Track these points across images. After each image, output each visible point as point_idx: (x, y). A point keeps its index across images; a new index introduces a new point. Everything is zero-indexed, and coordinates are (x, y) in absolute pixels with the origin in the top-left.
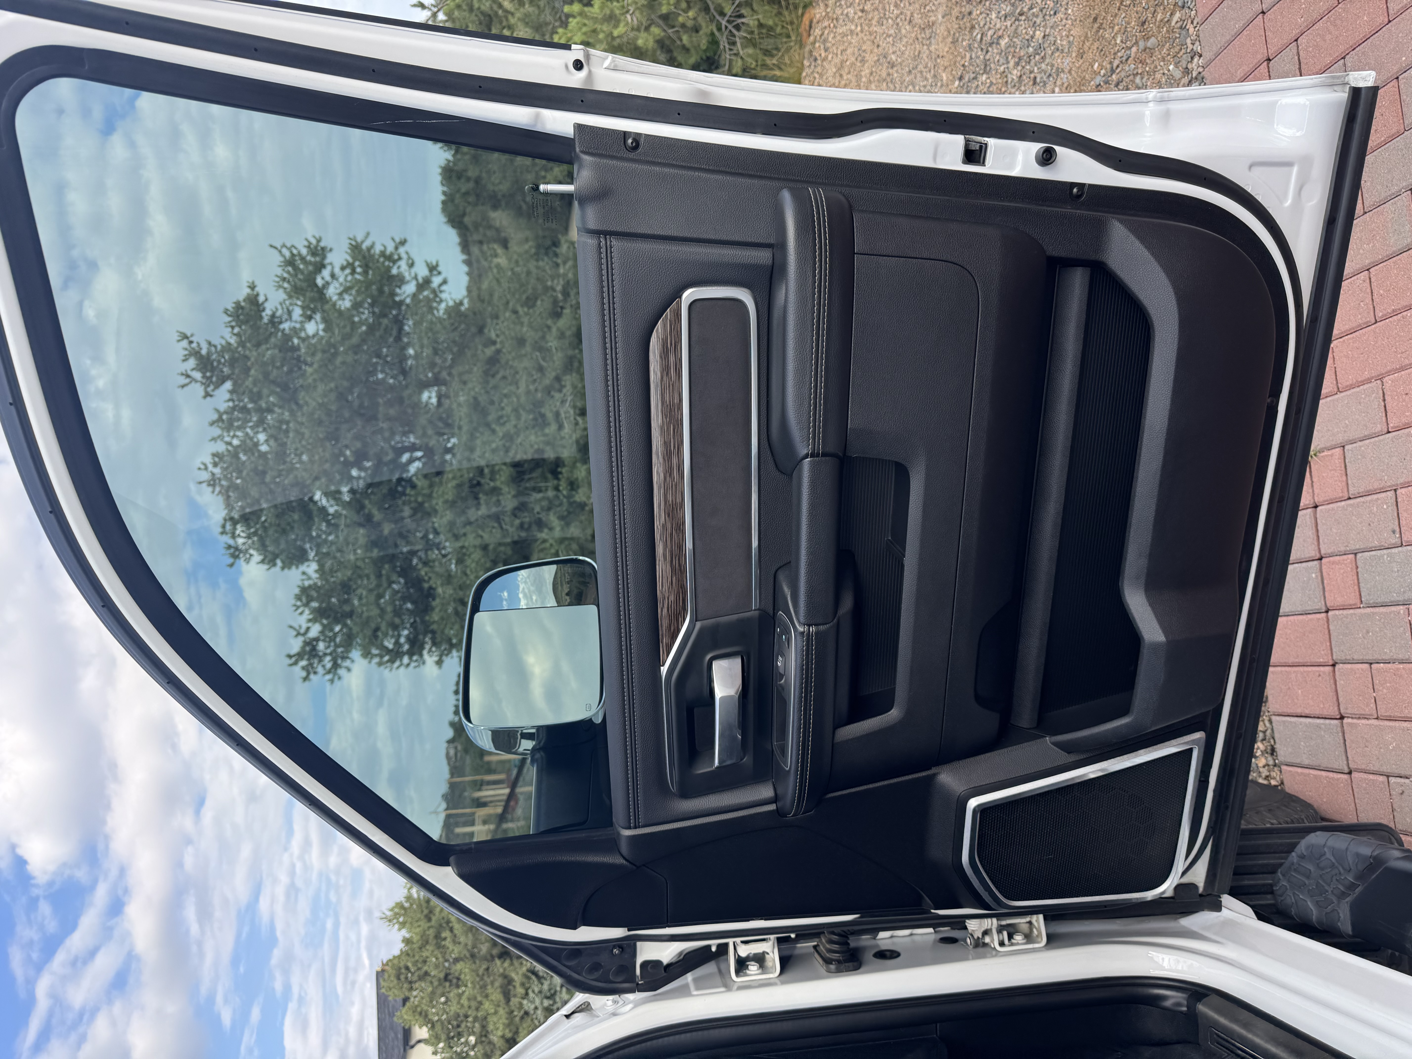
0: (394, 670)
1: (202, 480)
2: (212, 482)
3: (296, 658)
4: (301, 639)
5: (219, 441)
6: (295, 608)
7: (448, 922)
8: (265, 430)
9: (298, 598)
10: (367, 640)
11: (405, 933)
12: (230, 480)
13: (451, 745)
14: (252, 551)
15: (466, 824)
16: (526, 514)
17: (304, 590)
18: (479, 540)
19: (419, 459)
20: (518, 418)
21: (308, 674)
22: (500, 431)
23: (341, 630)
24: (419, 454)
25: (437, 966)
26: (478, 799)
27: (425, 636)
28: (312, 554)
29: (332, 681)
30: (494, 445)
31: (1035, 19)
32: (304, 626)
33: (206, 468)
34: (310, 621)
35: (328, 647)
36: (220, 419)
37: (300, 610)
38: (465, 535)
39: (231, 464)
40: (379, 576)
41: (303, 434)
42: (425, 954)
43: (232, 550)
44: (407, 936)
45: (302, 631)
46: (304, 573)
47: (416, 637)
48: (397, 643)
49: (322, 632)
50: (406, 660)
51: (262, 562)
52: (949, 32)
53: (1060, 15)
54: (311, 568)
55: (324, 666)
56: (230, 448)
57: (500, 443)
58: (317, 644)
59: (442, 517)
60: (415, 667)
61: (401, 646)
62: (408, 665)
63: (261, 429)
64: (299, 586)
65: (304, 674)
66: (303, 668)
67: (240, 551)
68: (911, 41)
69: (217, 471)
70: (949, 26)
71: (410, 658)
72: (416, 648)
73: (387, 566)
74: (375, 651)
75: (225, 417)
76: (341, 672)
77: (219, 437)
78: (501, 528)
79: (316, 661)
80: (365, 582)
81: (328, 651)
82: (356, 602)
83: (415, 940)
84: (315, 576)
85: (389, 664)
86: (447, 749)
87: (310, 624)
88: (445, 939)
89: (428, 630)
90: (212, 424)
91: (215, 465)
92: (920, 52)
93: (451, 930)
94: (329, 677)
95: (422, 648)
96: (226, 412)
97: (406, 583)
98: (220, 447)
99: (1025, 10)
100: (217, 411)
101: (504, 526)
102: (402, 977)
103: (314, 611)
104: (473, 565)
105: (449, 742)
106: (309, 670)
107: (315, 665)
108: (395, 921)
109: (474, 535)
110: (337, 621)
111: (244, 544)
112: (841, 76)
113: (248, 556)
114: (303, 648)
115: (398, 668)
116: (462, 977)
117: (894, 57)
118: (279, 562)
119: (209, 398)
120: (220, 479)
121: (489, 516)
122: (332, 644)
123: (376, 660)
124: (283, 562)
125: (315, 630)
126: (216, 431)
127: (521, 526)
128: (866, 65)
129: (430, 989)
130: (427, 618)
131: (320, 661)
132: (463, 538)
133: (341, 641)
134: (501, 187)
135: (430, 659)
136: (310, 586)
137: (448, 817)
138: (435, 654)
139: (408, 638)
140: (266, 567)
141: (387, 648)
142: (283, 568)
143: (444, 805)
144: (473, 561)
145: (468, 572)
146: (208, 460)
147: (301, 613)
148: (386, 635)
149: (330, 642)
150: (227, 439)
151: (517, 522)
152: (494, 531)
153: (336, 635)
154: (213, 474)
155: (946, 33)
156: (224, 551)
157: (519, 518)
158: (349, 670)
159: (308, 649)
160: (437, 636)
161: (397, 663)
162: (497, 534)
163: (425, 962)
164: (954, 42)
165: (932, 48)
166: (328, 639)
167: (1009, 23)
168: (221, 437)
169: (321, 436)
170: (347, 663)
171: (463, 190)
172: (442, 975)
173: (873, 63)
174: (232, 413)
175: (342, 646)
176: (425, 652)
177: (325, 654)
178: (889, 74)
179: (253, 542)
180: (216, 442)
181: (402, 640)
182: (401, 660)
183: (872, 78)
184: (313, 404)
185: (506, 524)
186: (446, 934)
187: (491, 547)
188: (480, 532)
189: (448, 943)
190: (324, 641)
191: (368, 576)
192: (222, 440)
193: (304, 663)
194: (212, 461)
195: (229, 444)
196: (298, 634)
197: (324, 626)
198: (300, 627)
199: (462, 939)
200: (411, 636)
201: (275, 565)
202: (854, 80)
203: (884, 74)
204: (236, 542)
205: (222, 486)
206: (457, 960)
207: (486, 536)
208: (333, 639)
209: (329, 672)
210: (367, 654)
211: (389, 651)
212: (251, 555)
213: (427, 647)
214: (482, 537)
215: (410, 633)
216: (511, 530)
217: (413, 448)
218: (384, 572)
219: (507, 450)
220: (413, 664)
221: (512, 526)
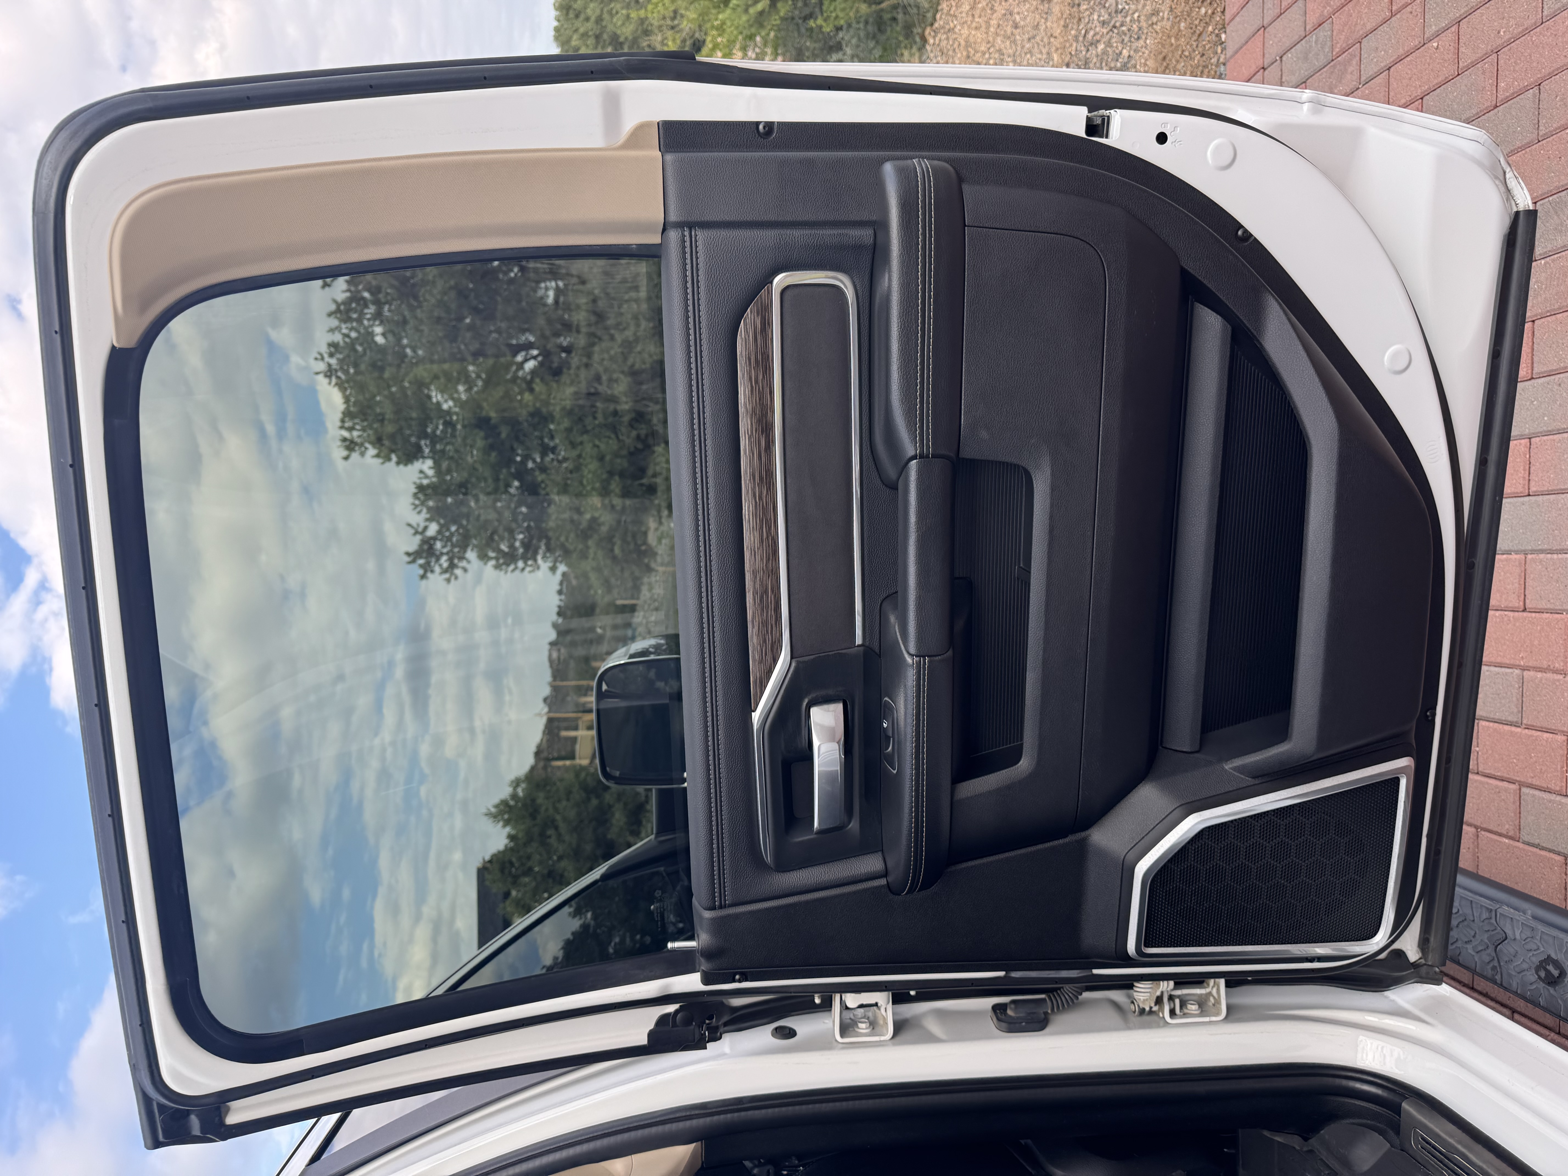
0: (509, 573)
1: (318, 370)
2: (329, 373)
3: (413, 556)
4: (418, 538)
5: (336, 332)
6: (413, 507)
7: (553, 821)
8: (382, 323)
9: (415, 495)
10: (484, 542)
11: (508, 829)
12: (346, 372)
13: (554, 648)
14: (367, 445)
15: (567, 729)
16: (643, 426)
17: (421, 488)
18: (596, 449)
19: (535, 358)
20: (638, 325)
21: (426, 571)
22: (619, 338)
23: (457, 530)
24: (535, 352)
25: (541, 863)
26: (584, 704)
27: (539, 540)
28: (427, 451)
29: (448, 580)
30: (612, 352)
31: (1123, 37)
32: (422, 525)
33: (322, 359)
34: (427, 520)
35: (443, 547)
36: (338, 310)
37: (418, 509)
38: (581, 443)
39: (348, 356)
40: (497, 480)
41: (422, 331)
42: (529, 850)
43: (347, 443)
44: (513, 832)
45: (420, 530)
46: (421, 472)
47: (530, 541)
48: (512, 546)
49: (439, 532)
50: (520, 564)
51: (377, 456)
52: (1062, 15)
53: (1141, 42)
54: (427, 465)
55: (440, 565)
56: (347, 340)
57: (620, 350)
58: (434, 544)
59: (559, 424)
60: (530, 572)
61: (515, 549)
62: (523, 569)
63: (377, 323)
64: (415, 483)
65: (421, 572)
66: (421, 566)
67: (356, 444)
68: (1032, 8)
69: (333, 361)
70: (1063, 8)
71: (525, 563)
72: (530, 552)
73: (504, 471)
74: (492, 554)
75: (342, 307)
76: (458, 572)
77: (337, 328)
78: (618, 438)
79: (433, 560)
80: (483, 484)
81: (445, 550)
82: (472, 504)
83: (520, 835)
84: (431, 473)
85: (504, 567)
86: (550, 651)
87: (427, 523)
88: (550, 837)
89: (543, 534)
90: (330, 315)
91: (331, 355)
92: (1038, 23)
93: (556, 828)
94: (447, 576)
95: (536, 553)
96: (344, 303)
97: (521, 487)
98: (337, 338)
99: (1118, 24)
100: (335, 301)
101: (621, 437)
102: (507, 871)
103: (429, 509)
104: (590, 476)
105: (552, 644)
106: (427, 569)
107: (432, 564)
108: (500, 817)
109: (591, 445)
110: (454, 521)
111: (359, 436)
112: (973, 15)
113: (363, 449)
114: (421, 546)
115: (513, 571)
116: (566, 874)
117: (1018, 18)
118: (394, 458)
119: (327, 289)
120: (336, 371)
121: (605, 425)
122: (449, 544)
123: (493, 562)
124: (398, 457)
125: (433, 529)
126: (334, 322)
127: (638, 437)
128: (995, 15)
129: (534, 884)
130: (544, 525)
131: (438, 559)
132: (580, 447)
133: (457, 541)
134: (624, 30)
135: (544, 565)
136: (428, 486)
137: (550, 721)
138: (550, 559)
139: (523, 543)
140: (380, 460)
141: (502, 551)
142: (398, 463)
143: (546, 710)
144: (589, 472)
145: (585, 482)
146: (324, 349)
147: (419, 512)
148: (502, 539)
149: (447, 541)
150: (345, 331)
151: (634, 433)
152: (611, 442)
153: (452, 534)
154: (329, 365)
155: (1059, 15)
156: (339, 443)
157: (636, 429)
158: (465, 570)
159: (426, 547)
160: (552, 542)
161: (512, 567)
162: (614, 445)
163: (529, 858)
164: (1066, 26)
165: (1049, 24)
166: (445, 539)
167: (1105, 31)
168: (338, 328)
169: (441, 334)
170: (464, 564)
171: (582, 30)
172: (545, 872)
173: (1000, 16)
174: (350, 304)
175: (459, 546)
176: (539, 558)
177: (442, 554)
178: (1012, 34)
179: (369, 435)
180: (334, 333)
181: (517, 544)
182: (516, 564)
183: (998, 31)
184: (433, 301)
185: (622, 435)
186: (550, 832)
187: (608, 458)
188: (597, 442)
189: (553, 841)
190: (441, 540)
191: (485, 480)
192: (340, 331)
193: (421, 561)
194: (328, 351)
195: (347, 336)
196: (416, 533)
197: (442, 526)
198: (418, 525)
199: (567, 838)
200: (526, 540)
201: (389, 459)
202: (984, 26)
203: (1009, 32)
204: (351, 435)
205: (338, 377)
206: (560, 858)
207: (603, 447)
208: (449, 539)
209: (445, 571)
210: (483, 557)
211: (504, 554)
212: (366, 448)
213: (541, 552)
214: (598, 447)
215: (525, 537)
216: (628, 441)
217: (529, 346)
218: (502, 477)
219: (625, 359)
220: (528, 569)
221: (628, 437)
